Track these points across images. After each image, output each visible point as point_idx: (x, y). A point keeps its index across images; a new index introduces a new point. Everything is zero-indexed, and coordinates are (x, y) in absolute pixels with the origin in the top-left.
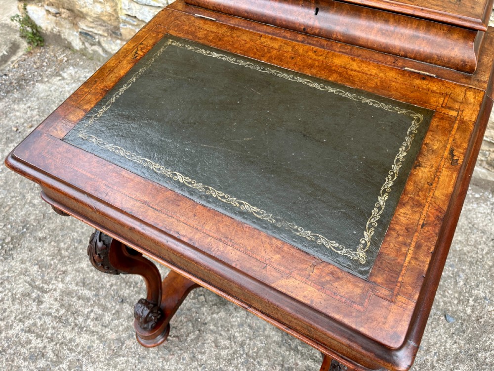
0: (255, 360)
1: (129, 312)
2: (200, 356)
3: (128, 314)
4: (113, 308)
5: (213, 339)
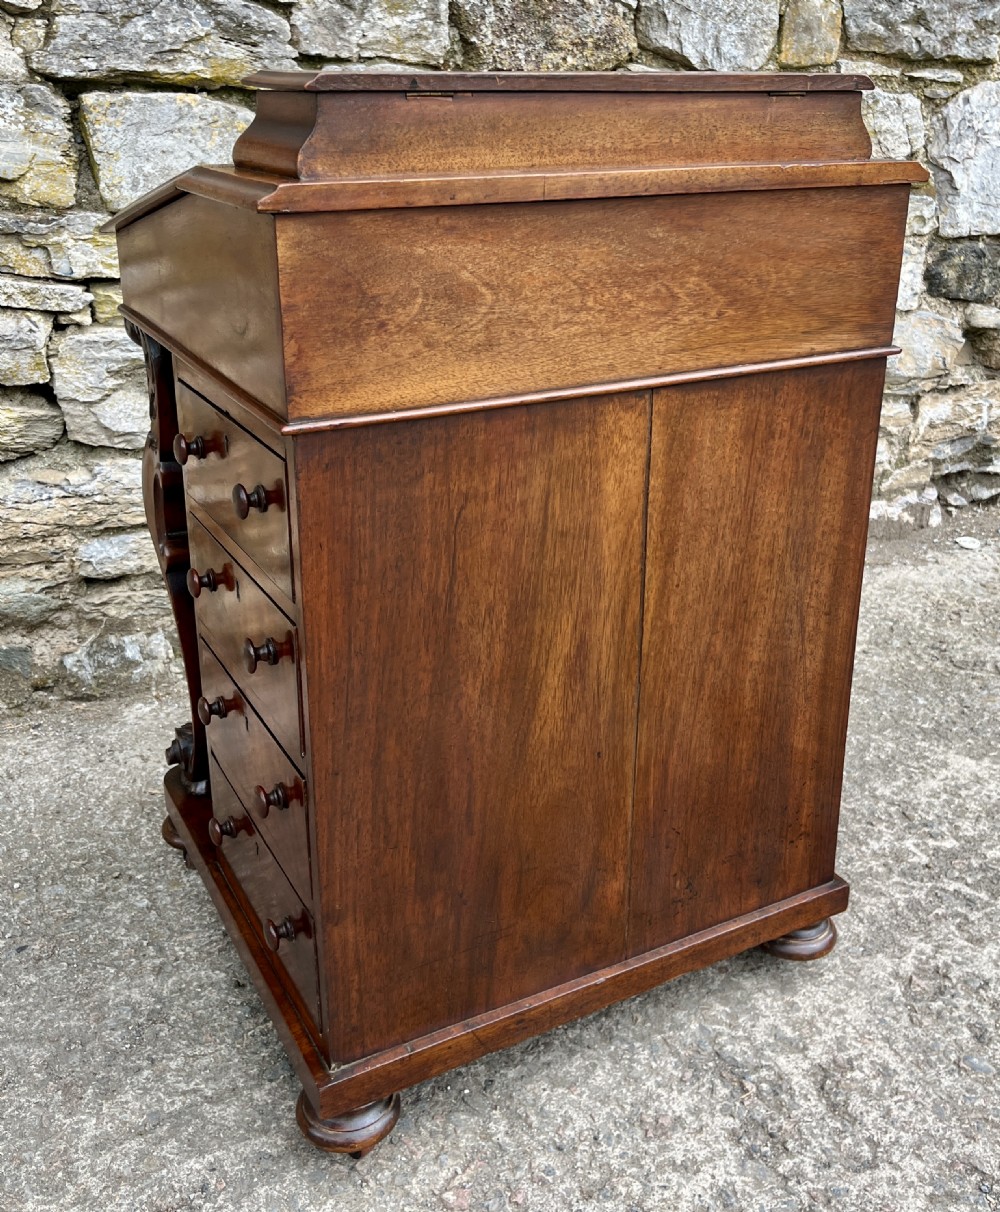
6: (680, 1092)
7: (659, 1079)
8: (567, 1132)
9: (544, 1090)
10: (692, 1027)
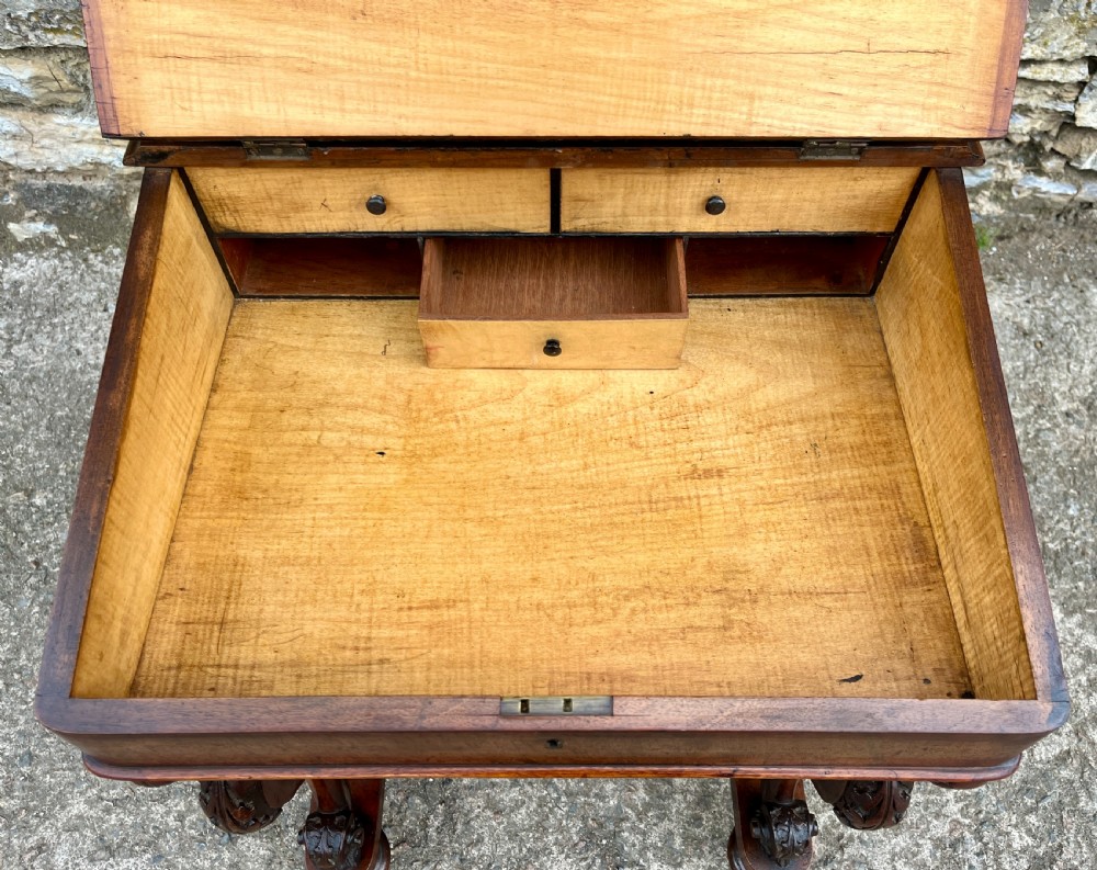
0: (588, 796)
1: (262, 852)
2: (474, 852)
3: (263, 857)
4: (217, 864)
5: (482, 803)
6: (567, 856)
7: (560, 837)
8: (473, 851)
9: (479, 807)
10: (611, 803)
